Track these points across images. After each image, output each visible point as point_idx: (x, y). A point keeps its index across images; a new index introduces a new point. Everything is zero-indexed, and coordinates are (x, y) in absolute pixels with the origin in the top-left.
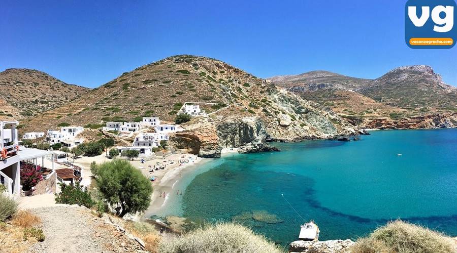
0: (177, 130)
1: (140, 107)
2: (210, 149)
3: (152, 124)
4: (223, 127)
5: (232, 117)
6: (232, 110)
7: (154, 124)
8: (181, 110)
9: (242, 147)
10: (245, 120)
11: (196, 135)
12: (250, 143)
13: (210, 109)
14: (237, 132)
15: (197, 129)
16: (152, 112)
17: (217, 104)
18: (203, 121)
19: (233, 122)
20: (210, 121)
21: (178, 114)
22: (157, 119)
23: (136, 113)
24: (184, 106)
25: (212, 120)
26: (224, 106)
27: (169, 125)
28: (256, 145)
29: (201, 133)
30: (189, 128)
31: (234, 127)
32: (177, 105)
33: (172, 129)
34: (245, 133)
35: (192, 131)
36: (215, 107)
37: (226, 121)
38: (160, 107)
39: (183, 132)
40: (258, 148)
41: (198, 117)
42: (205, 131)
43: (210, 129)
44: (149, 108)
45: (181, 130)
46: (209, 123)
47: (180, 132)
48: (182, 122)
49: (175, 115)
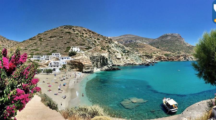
0: (70, 59)
1: (49, 49)
2: (88, 69)
4: (92, 58)
5: (96, 53)
6: (95, 50)
7: (58, 56)
8: (70, 50)
9: (102, 68)
10: (103, 55)
11: (81, 61)
12: (106, 66)
14: (99, 60)
15: (80, 59)
16: (56, 51)
17: (87, 47)
18: (83, 55)
19: (97, 56)
20: (86, 55)
22: (59, 54)
23: (48, 51)
24: (71, 48)
25: (87, 55)
26: (91, 48)
27: (66, 57)
28: (109, 67)
29: (83, 60)
30: (76, 58)
31: (98, 58)
32: (68, 47)
33: (68, 59)
34: (103, 61)
35: (78, 60)
36: (86, 49)
37: (94, 55)
38: (59, 48)
39: (74, 60)
40: (110, 68)
41: (79, 53)
42: (85, 60)
43: (87, 59)
44: (54, 49)
45: (73, 59)
46: (86, 56)
47: (72, 60)
48: (72, 55)
49: (68, 52)
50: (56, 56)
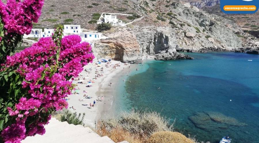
0: (100, 38)
1: (57, 15)
2: (132, 55)
3: (74, 31)
4: (140, 36)
5: (147, 27)
6: (146, 21)
7: (76, 31)
8: (100, 20)
9: (157, 54)
10: (160, 29)
11: (119, 42)
12: (164, 51)
13: (127, 20)
14: (153, 41)
15: (118, 37)
16: (72, 20)
17: (132, 15)
18: (123, 30)
19: (149, 32)
20: (129, 30)
21: (98, 23)
22: (79, 26)
23: (55, 21)
24: (102, 16)
25: (130, 29)
26: (138, 17)
27: (91, 32)
28: (171, 53)
29: (123, 40)
30: (111, 36)
31: (150, 36)
32: (94, 15)
33: (96, 37)
34: (160, 42)
35: (114, 39)
36: (130, 18)
37: (143, 30)
38: (79, 16)
39: (106, 39)
40: (173, 55)
41: (117, 26)
42: (127, 39)
43: (131, 37)
44: (67, 17)
45: (105, 37)
46: (128, 32)
47: (104, 40)
48: (103, 30)
49: (95, 24)
50: (73, 30)
